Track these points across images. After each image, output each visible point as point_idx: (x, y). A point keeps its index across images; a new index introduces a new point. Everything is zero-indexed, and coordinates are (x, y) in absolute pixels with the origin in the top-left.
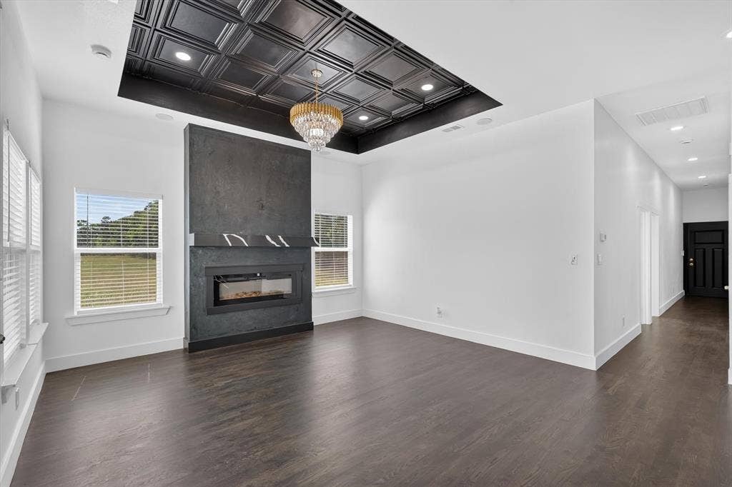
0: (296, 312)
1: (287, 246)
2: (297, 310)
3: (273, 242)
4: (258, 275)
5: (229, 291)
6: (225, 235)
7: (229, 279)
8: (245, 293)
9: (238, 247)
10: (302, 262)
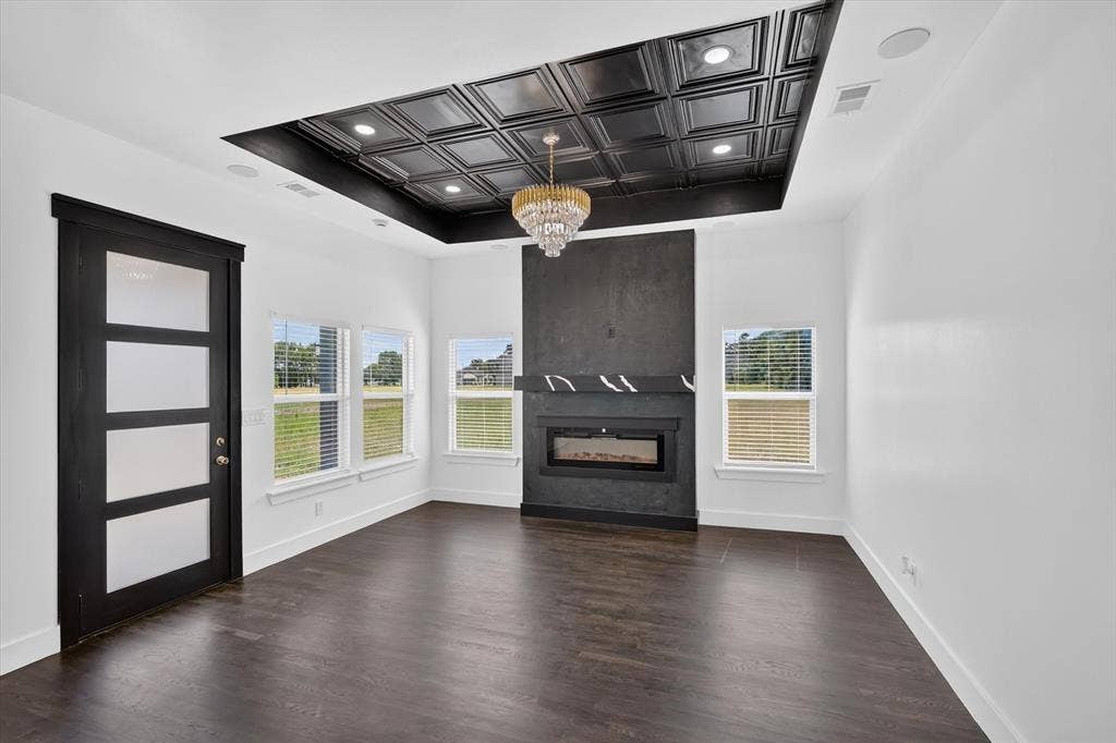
0: (664, 496)
1: (633, 390)
2: (667, 493)
3: (611, 386)
4: (604, 430)
5: (568, 448)
6: (547, 377)
7: (569, 433)
8: (588, 454)
9: (563, 391)
10: (675, 416)
